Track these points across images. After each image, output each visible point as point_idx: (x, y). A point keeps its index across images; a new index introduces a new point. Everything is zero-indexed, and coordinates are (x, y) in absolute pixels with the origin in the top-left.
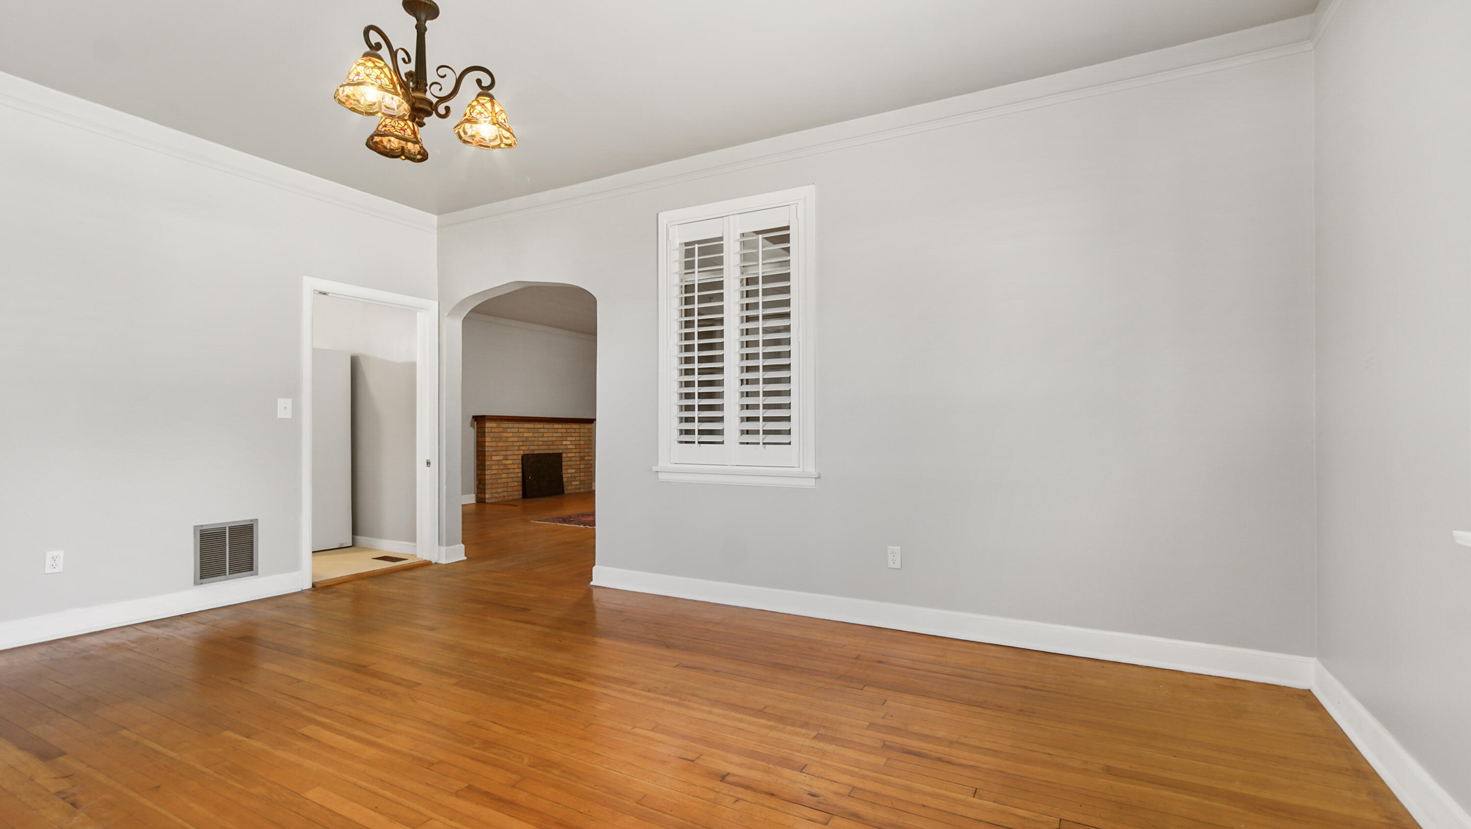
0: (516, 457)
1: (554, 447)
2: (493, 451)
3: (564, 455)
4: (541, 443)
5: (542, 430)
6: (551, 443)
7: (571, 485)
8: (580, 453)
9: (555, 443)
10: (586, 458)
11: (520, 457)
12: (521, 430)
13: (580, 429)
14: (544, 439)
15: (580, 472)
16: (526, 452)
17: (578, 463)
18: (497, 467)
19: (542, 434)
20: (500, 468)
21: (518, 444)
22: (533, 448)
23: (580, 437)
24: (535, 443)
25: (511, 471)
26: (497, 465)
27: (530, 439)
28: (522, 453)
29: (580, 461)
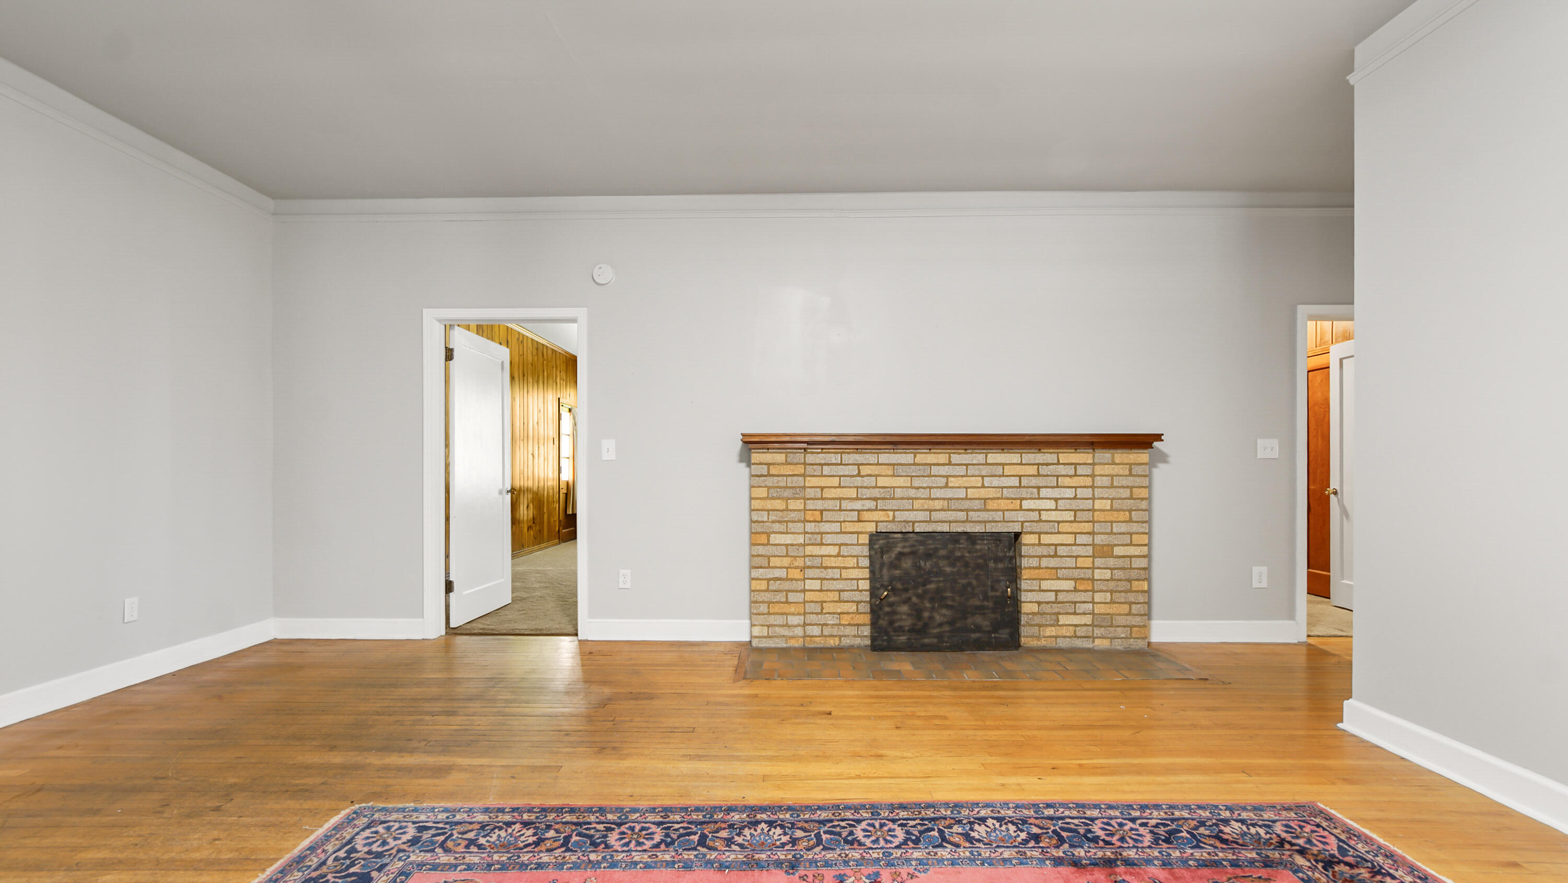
0: (852, 539)
1: (984, 516)
2: (773, 522)
3: (1026, 539)
4: (938, 505)
5: (943, 470)
6: (977, 504)
7: (1056, 624)
8: (1092, 533)
9: (991, 505)
10: (1118, 551)
11: (865, 539)
12: (865, 470)
13: (1093, 464)
14: (949, 493)
15: (1093, 591)
16: (882, 528)
17: (1088, 562)
18: (786, 562)
19: (944, 480)
20: (796, 564)
21: (858, 505)
22: (911, 516)
23: (1093, 487)
24: (917, 505)
25: (831, 573)
26: (787, 556)
27: (899, 493)
28: (871, 528)
29: (1094, 557)
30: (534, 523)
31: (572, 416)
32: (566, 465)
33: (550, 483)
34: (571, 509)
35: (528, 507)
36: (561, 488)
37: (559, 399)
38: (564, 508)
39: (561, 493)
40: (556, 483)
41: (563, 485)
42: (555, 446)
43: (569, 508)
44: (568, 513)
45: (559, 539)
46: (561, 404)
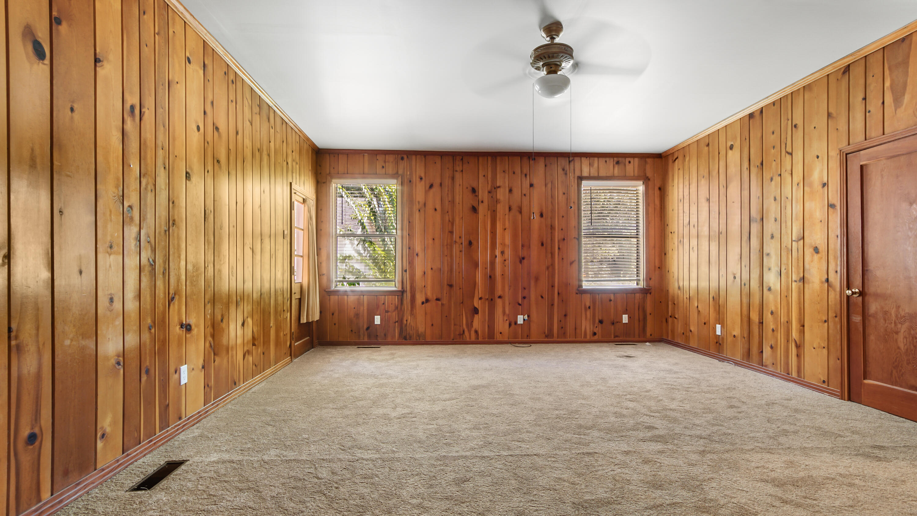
30: (254, 345)
31: (306, 207)
32: (299, 264)
33: (279, 285)
34: (305, 317)
35: (243, 325)
36: (293, 291)
37: (291, 183)
38: (297, 316)
39: (293, 298)
40: (286, 285)
41: (296, 288)
42: (285, 241)
43: (303, 316)
44: (302, 322)
45: (291, 355)
46: (293, 191)
